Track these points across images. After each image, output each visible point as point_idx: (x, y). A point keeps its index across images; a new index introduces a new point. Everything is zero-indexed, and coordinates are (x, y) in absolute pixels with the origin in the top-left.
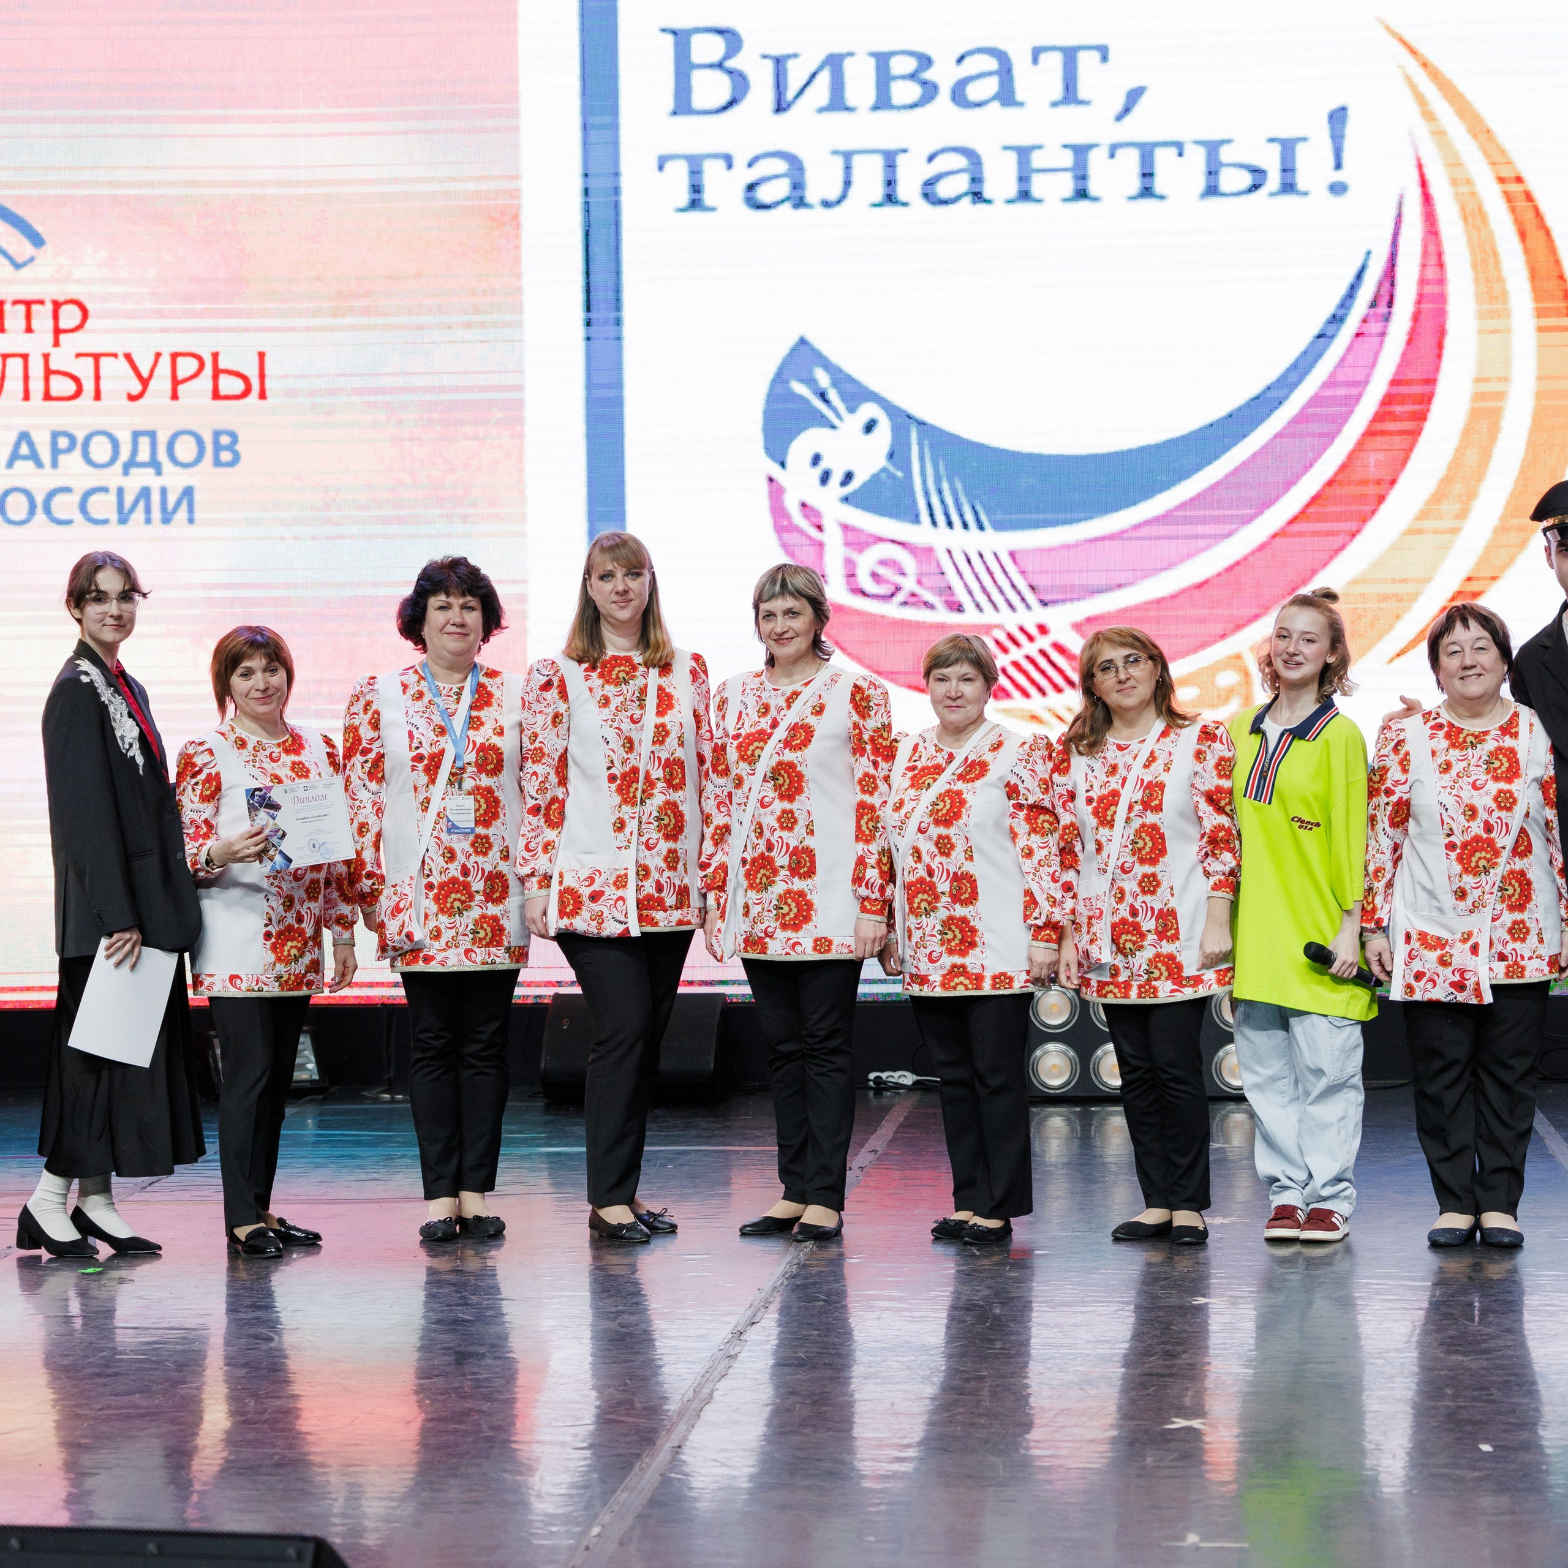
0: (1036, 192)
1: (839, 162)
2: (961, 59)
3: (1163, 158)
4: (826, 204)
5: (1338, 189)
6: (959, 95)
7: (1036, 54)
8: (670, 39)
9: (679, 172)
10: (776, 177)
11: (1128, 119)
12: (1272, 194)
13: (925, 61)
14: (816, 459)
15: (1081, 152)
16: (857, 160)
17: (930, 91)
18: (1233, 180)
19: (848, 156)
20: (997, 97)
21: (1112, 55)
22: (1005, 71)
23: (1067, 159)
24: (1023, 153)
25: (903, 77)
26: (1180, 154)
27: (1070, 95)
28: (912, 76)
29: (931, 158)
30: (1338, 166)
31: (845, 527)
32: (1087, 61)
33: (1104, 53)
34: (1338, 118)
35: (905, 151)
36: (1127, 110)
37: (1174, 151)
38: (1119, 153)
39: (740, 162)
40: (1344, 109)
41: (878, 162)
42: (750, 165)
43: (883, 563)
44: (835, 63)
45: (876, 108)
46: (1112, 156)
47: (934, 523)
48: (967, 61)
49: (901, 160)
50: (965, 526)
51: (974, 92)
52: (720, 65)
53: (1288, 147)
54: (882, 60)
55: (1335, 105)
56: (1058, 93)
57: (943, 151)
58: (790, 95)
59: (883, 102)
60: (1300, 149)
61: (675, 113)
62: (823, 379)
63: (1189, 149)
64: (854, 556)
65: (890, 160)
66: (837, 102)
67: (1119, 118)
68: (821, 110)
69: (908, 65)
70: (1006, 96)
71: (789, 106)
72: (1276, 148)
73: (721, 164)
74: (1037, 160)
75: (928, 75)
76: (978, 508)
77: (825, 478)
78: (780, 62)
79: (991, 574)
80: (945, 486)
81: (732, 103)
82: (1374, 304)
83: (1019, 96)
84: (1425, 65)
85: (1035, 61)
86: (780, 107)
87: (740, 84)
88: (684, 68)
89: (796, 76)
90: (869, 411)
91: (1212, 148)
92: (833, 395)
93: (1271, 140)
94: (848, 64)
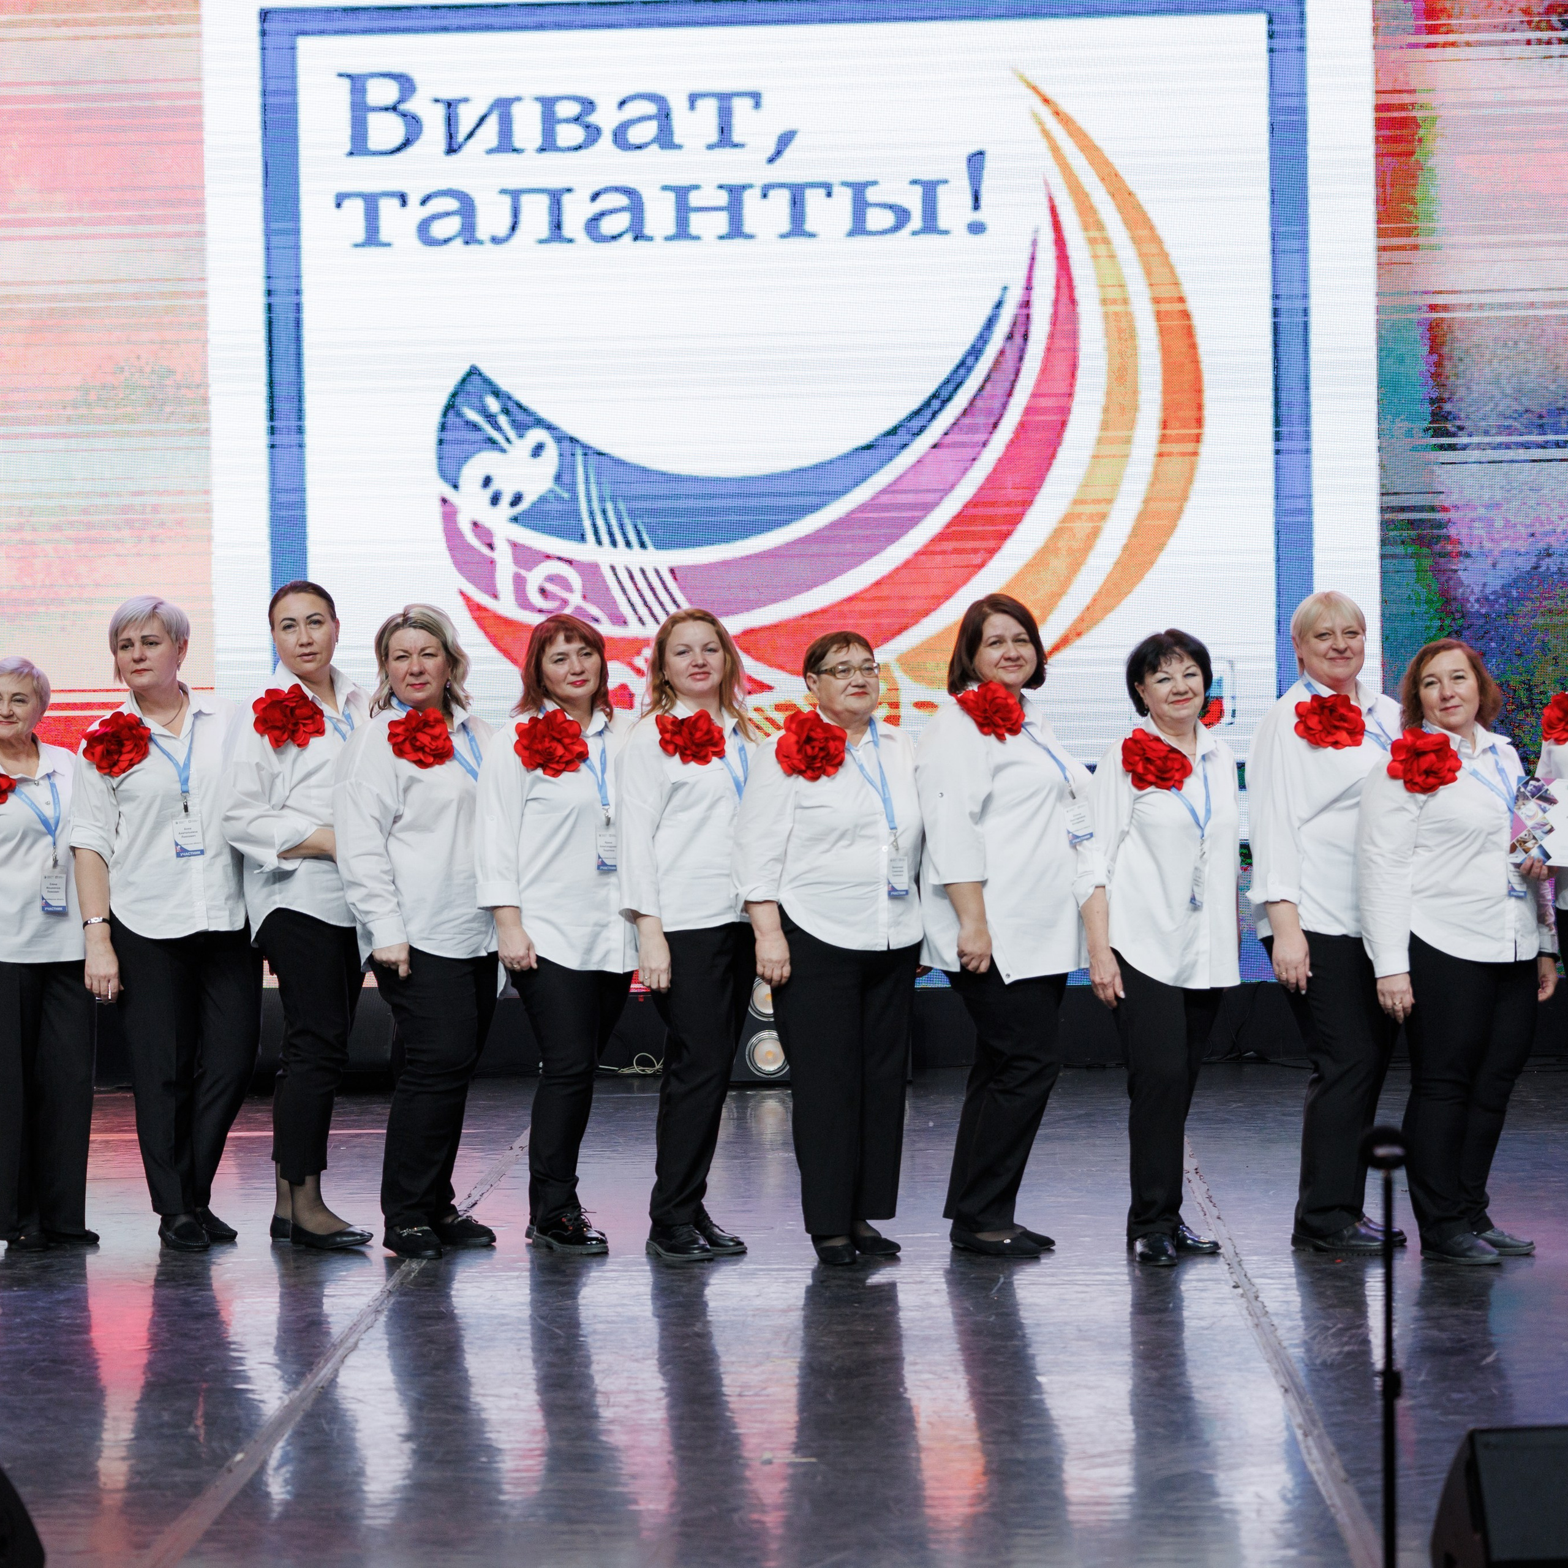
0: (693, 230)
1: (507, 200)
2: (622, 103)
3: (814, 199)
4: (495, 240)
5: (977, 228)
6: (620, 137)
7: (693, 99)
8: (346, 83)
9: (355, 209)
10: (448, 214)
11: (779, 161)
12: (915, 233)
13: (589, 105)
14: (487, 482)
15: (736, 192)
16: (525, 199)
17: (593, 133)
18: (878, 219)
19: (516, 195)
20: (655, 140)
21: (765, 101)
22: (664, 116)
23: (723, 198)
24: (682, 193)
25: (567, 121)
26: (829, 195)
27: (725, 137)
28: (577, 120)
29: (595, 197)
30: (976, 206)
31: (515, 545)
32: (741, 107)
33: (756, 98)
34: (976, 161)
35: (569, 190)
36: (779, 153)
37: (822, 192)
38: (772, 193)
39: (414, 200)
40: (981, 153)
41: (544, 200)
42: (424, 202)
43: (551, 579)
44: (503, 107)
45: (542, 150)
46: (765, 196)
47: (599, 542)
48: (629, 107)
49: (566, 199)
50: (628, 544)
51: (636, 135)
52: (394, 108)
53: (930, 190)
54: (548, 104)
55: (974, 149)
56: (714, 137)
57: (607, 190)
58: (461, 136)
59: (548, 145)
60: (941, 190)
61: (351, 154)
62: (493, 405)
63: (836, 190)
64: (523, 572)
65: (556, 197)
66: (506, 144)
67: (771, 160)
68: (490, 151)
69: (573, 109)
70: (665, 139)
71: (460, 147)
72: (919, 189)
73: (396, 202)
74: (695, 199)
75: (592, 119)
76: (641, 528)
77: (495, 500)
78: (450, 105)
79: (652, 589)
80: (609, 506)
81: (406, 144)
82: (1010, 337)
83: (677, 140)
84: (1057, 113)
85: (692, 107)
86: (451, 150)
87: (413, 124)
88: (360, 111)
89: (467, 118)
90: (537, 435)
91: (859, 189)
92: (503, 420)
93: (914, 182)
94: (516, 109)
